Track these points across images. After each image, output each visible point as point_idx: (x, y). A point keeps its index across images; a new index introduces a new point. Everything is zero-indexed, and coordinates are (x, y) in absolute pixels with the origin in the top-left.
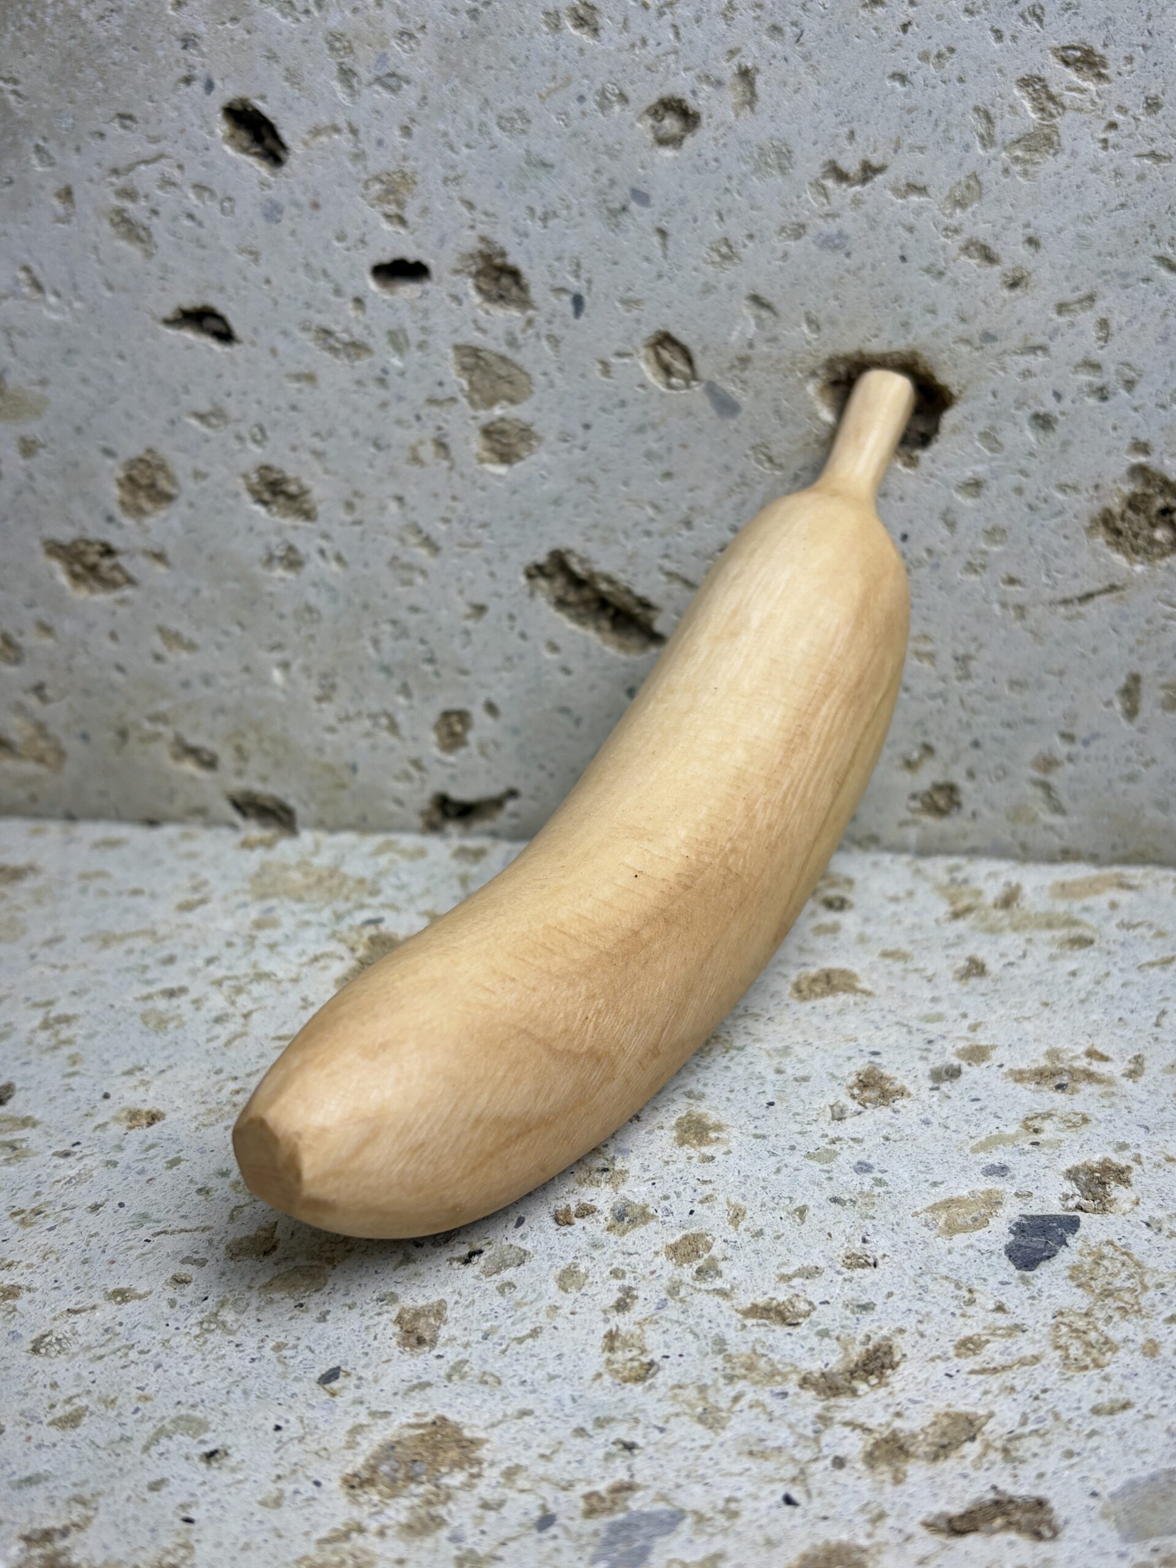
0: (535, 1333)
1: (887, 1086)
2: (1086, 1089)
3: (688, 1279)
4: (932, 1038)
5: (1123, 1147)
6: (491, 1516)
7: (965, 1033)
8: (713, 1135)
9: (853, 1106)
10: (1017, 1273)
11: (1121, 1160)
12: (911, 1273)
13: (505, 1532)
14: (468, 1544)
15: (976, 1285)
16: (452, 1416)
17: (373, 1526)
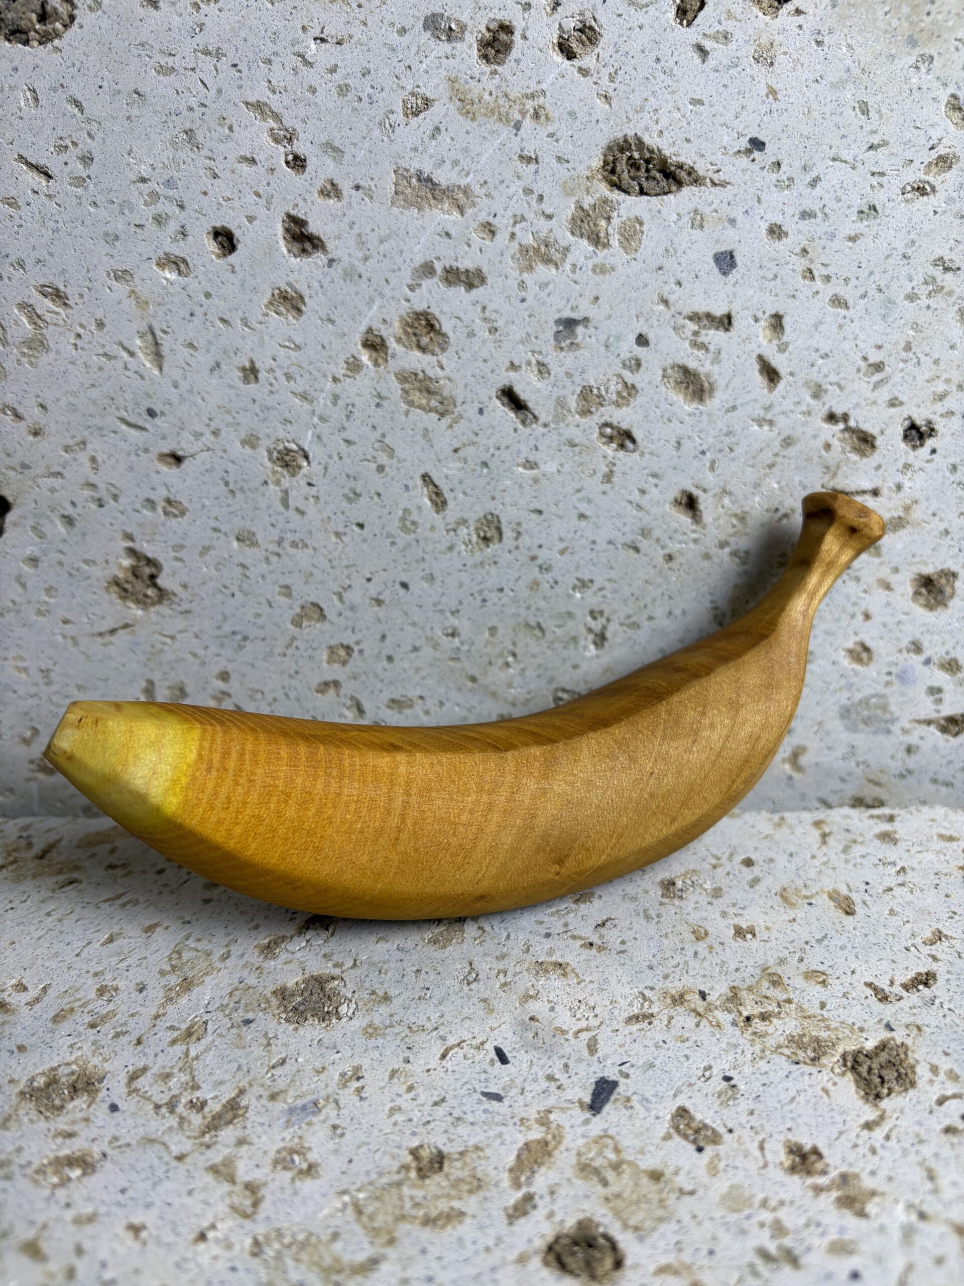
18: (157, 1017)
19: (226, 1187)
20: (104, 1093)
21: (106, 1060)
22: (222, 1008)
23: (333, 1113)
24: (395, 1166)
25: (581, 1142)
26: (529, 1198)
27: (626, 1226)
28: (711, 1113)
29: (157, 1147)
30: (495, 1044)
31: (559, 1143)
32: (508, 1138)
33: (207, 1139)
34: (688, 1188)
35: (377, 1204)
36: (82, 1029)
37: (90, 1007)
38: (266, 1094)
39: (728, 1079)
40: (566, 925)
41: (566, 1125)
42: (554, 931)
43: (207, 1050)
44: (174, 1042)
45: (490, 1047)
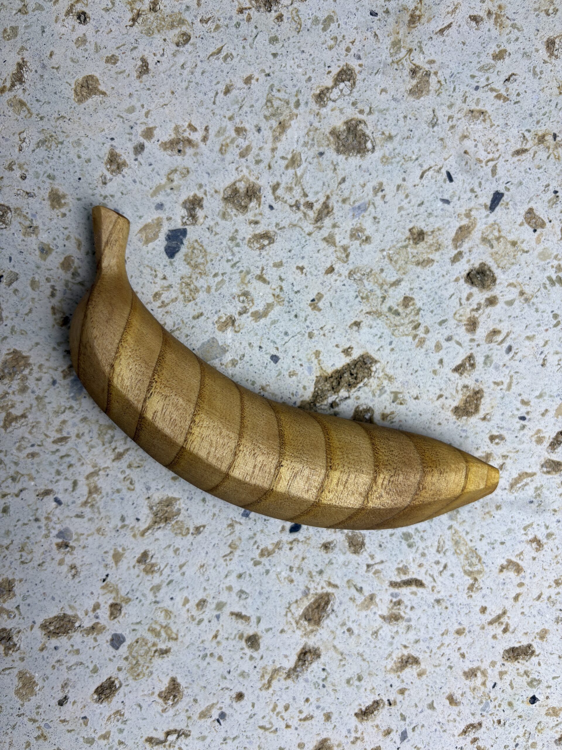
0: (31, 311)
1: (119, 161)
2: (189, 151)
3: (70, 280)
4: (132, 124)
5: (201, 186)
6: (40, 382)
7: (143, 119)
8: (63, 201)
9: (109, 176)
10: (169, 260)
11: (200, 195)
12: (137, 265)
13: (45, 388)
14: (37, 394)
15: (157, 269)
16: (18, 349)
17: (10, 391)
18: (273, 150)
19: (333, 249)
20: (263, 199)
21: (258, 178)
22: (305, 144)
23: (373, 210)
24: (404, 238)
25: (484, 226)
26: (460, 253)
27: (499, 267)
28: (544, 212)
29: (298, 229)
30: (447, 169)
31: (475, 227)
32: (452, 224)
33: (319, 224)
34: (526, 249)
35: (398, 256)
36: (237, 158)
37: (236, 143)
38: (340, 200)
39: (556, 192)
40: (488, 79)
41: (478, 217)
42: (481, 85)
43: (305, 172)
44: (287, 167)
45: (444, 171)
